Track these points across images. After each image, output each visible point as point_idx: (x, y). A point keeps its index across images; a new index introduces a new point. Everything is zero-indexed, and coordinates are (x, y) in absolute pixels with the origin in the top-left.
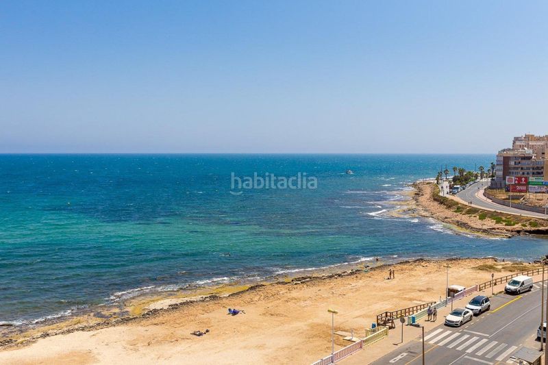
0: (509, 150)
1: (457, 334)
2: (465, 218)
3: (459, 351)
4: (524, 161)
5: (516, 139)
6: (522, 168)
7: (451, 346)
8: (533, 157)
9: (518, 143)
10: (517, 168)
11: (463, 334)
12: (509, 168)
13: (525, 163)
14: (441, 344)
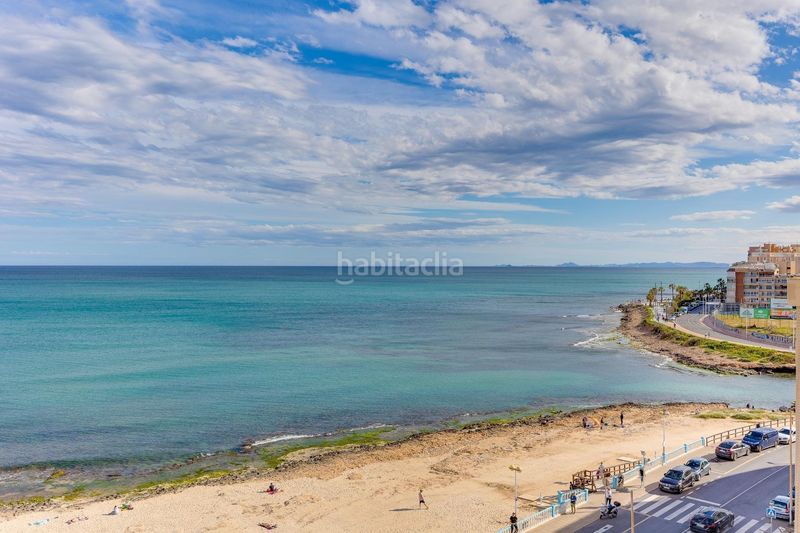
0: (744, 263)
1: (678, 502)
2: (687, 352)
3: (667, 521)
4: (763, 278)
5: (752, 250)
6: (761, 288)
7: (669, 518)
8: (775, 273)
9: (754, 255)
10: (754, 287)
11: (687, 501)
12: (744, 287)
13: (764, 281)
14: (657, 515)
